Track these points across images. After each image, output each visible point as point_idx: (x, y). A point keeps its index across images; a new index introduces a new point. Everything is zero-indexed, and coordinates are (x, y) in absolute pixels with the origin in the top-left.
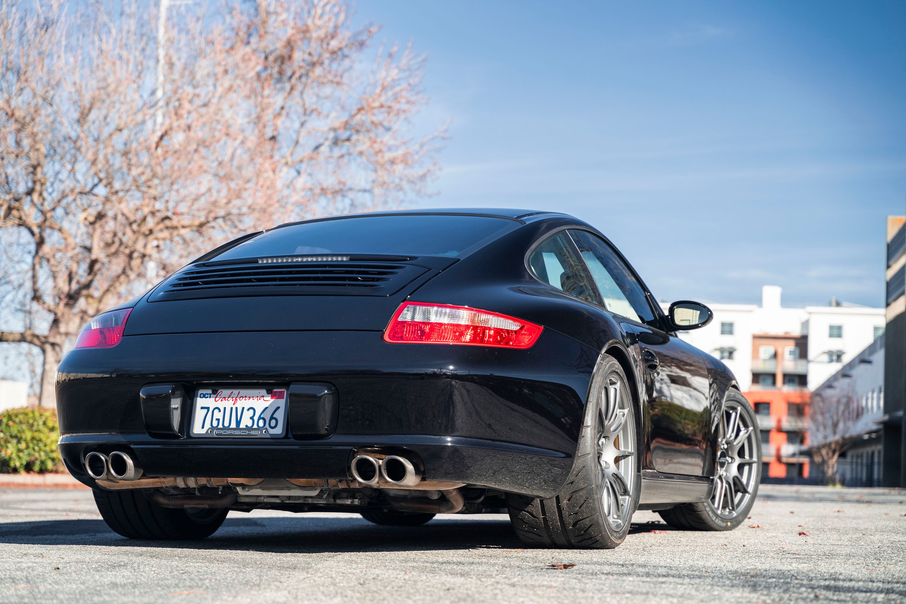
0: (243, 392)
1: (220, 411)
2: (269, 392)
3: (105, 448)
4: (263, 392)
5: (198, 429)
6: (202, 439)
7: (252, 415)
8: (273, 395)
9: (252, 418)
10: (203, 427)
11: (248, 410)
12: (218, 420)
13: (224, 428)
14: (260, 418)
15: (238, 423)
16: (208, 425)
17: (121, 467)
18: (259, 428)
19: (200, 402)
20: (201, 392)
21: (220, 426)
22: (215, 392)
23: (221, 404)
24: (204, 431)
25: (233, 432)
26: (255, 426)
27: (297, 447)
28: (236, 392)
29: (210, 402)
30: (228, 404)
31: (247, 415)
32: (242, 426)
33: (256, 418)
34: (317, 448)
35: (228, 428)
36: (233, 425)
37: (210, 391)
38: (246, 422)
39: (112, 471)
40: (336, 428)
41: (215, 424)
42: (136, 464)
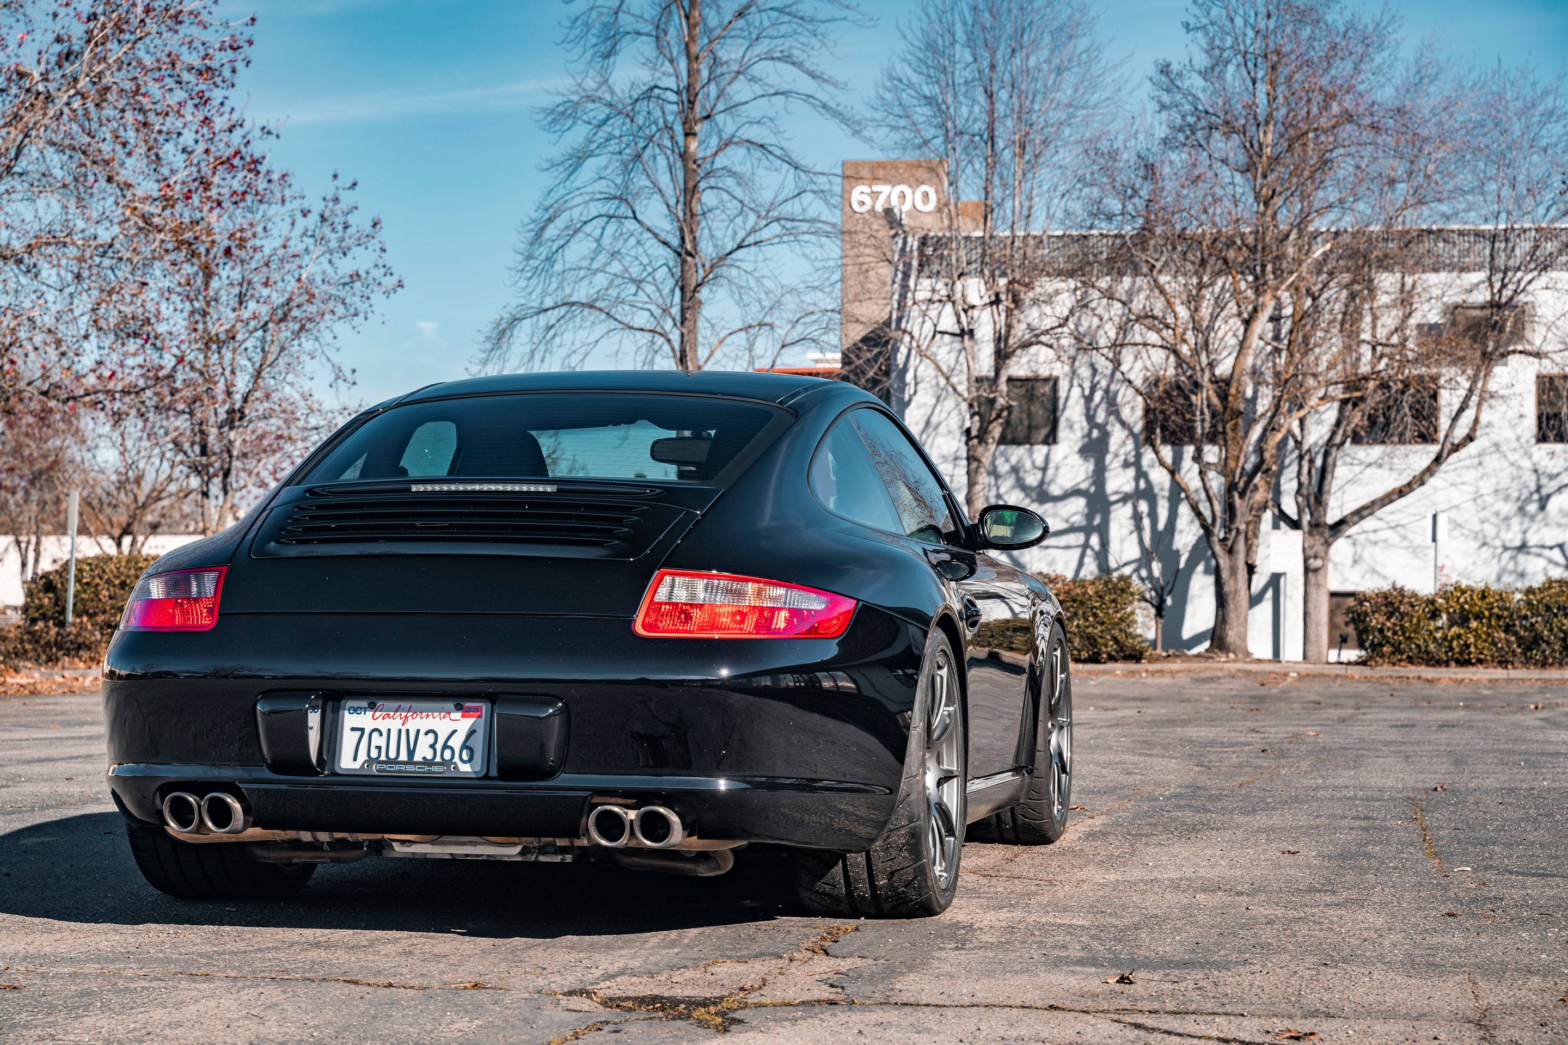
0: (416, 705)
1: (381, 734)
2: (459, 708)
3: (199, 788)
4: (451, 705)
5: (347, 762)
6: (353, 778)
7: (432, 742)
8: (466, 713)
9: (432, 746)
10: (355, 759)
11: (426, 733)
12: (379, 748)
13: (389, 761)
14: (445, 746)
15: (411, 753)
16: (362, 756)
17: (222, 815)
18: (444, 763)
19: (350, 720)
20: (350, 703)
21: (383, 758)
22: (372, 706)
23: (383, 725)
24: (357, 765)
25: (403, 767)
26: (438, 759)
27: (503, 792)
28: (406, 705)
29: (366, 720)
30: (393, 723)
31: (425, 742)
32: (418, 758)
33: (439, 747)
34: (536, 793)
35: (395, 761)
36: (403, 757)
37: (364, 704)
38: (423, 752)
39: (210, 824)
40: (563, 764)
41: (374, 754)
42: (246, 811)
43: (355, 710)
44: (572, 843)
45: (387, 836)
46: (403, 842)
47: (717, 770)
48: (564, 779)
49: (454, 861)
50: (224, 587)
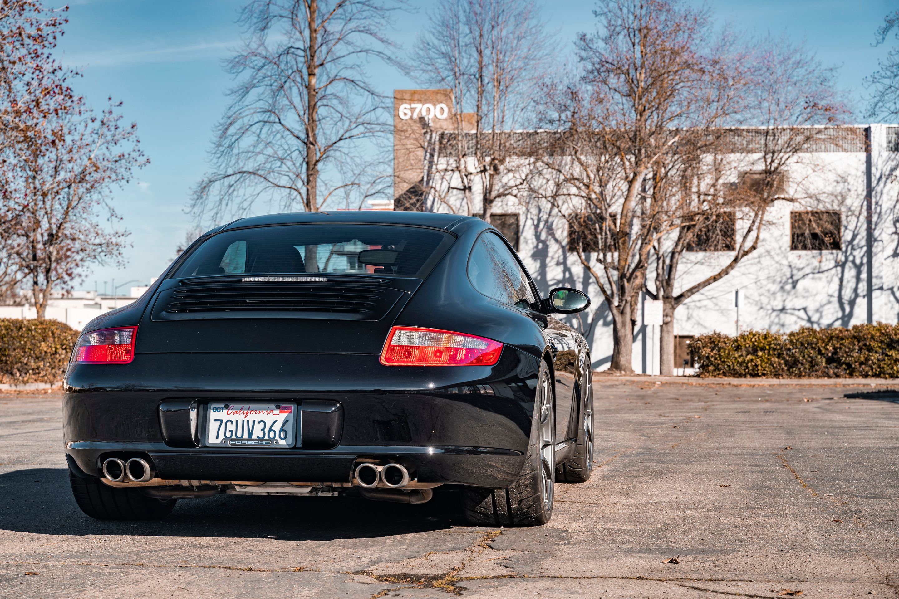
0: (253, 406)
1: (232, 423)
2: (278, 407)
3: (124, 455)
4: (273, 406)
5: (213, 439)
6: (216, 449)
7: (262, 427)
8: (282, 410)
9: (263, 430)
10: (217, 438)
11: (259, 423)
12: (231, 431)
13: (237, 439)
14: (270, 430)
15: (250, 434)
16: (222, 436)
17: (138, 471)
18: (270, 439)
19: (214, 415)
20: (213, 406)
21: (234, 437)
22: (227, 407)
23: (233, 418)
24: (218, 441)
25: (246, 442)
26: (266, 437)
27: (304, 456)
28: (246, 406)
29: (223, 415)
30: (240, 417)
31: (258, 427)
32: (254, 437)
33: (266, 430)
34: (324, 457)
35: (241, 439)
36: (246, 436)
37: (222, 406)
38: (257, 433)
39: (131, 477)
40: (340, 439)
41: (228, 435)
42: (152, 469)
43: (217, 409)
44: (342, 485)
45: (233, 482)
46: (241, 486)
47: (428, 442)
48: (340, 448)
49: (269, 496)
50: (137, 338)
